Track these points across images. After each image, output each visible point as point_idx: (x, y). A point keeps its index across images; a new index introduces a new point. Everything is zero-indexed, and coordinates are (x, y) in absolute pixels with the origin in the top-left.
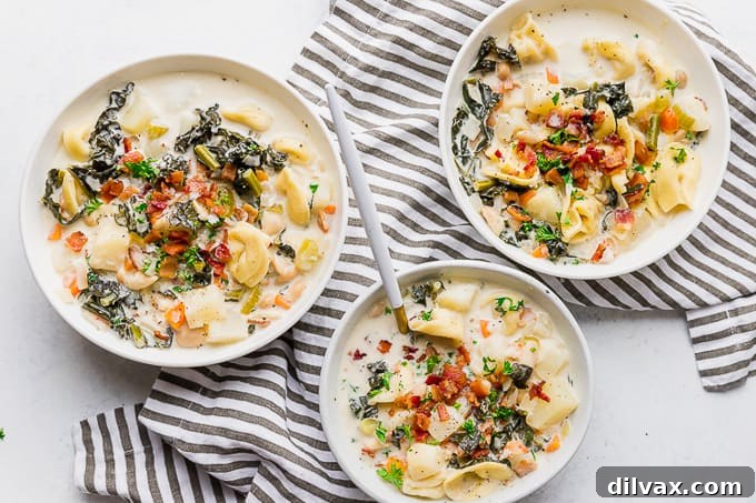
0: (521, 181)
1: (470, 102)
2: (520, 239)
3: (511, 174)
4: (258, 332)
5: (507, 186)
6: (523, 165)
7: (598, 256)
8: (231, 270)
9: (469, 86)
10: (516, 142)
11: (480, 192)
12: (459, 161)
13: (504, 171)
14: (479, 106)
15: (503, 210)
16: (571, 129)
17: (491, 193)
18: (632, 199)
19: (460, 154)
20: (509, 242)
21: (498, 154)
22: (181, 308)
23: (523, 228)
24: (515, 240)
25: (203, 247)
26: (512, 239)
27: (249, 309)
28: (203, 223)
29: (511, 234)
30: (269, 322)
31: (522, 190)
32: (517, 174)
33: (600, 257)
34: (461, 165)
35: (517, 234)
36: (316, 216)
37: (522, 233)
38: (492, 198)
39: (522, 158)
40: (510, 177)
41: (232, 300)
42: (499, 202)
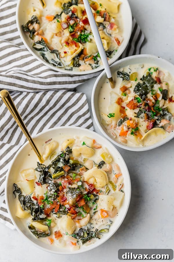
0: (79, 50)
1: (40, 50)
2: (97, 64)
3: (75, 52)
4: (124, 189)
5: (78, 56)
6: (74, 46)
7: (119, 43)
8: (98, 187)
9: (35, 46)
10: (65, 44)
11: (74, 66)
12: (59, 66)
13: (72, 54)
14: (44, 48)
15: (85, 62)
16: (72, 22)
17: (76, 63)
18: (107, 19)
19: (57, 65)
20: (96, 67)
21: (65, 53)
22: (102, 211)
23: (95, 60)
24: (97, 65)
25: (86, 192)
26: (95, 66)
27: (114, 188)
28: (78, 188)
29: (94, 65)
30: (123, 184)
31: (82, 52)
32: (76, 50)
33: (119, 42)
34: (60, 67)
35: (95, 63)
36: (94, 148)
37: (96, 62)
38: (78, 64)
39: (71, 45)
40: (75, 53)
41: (108, 192)
42: (81, 62)
